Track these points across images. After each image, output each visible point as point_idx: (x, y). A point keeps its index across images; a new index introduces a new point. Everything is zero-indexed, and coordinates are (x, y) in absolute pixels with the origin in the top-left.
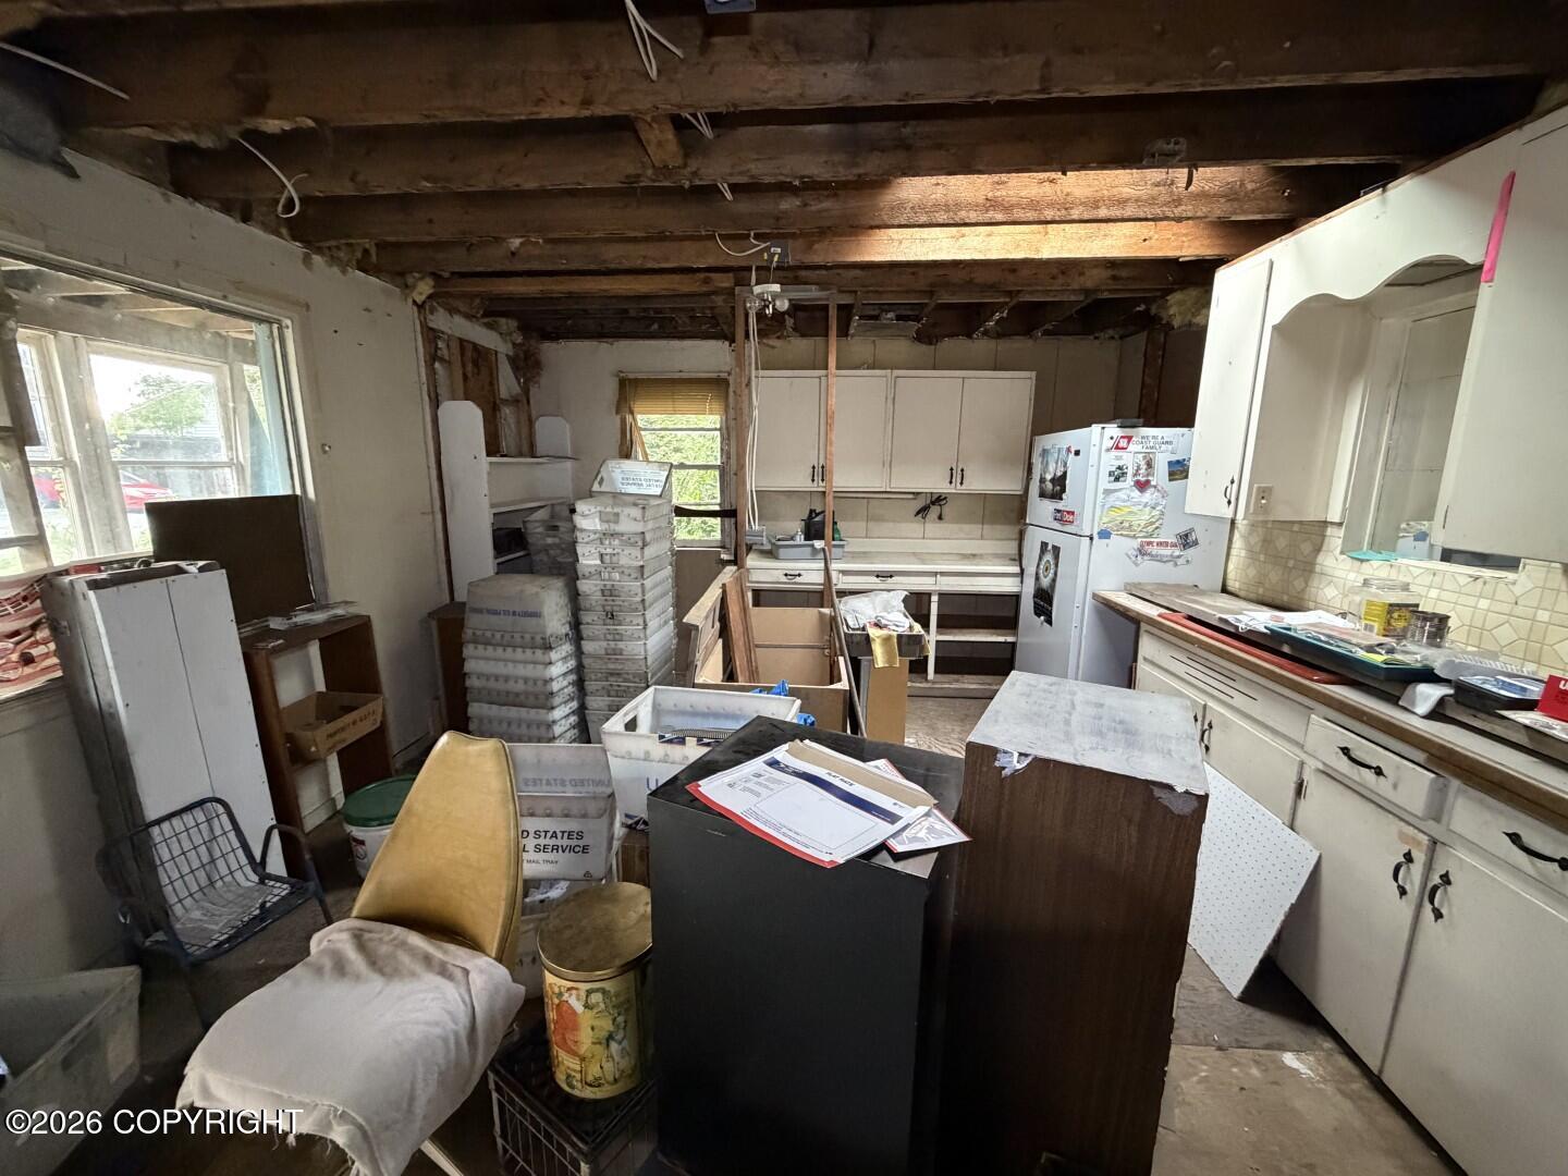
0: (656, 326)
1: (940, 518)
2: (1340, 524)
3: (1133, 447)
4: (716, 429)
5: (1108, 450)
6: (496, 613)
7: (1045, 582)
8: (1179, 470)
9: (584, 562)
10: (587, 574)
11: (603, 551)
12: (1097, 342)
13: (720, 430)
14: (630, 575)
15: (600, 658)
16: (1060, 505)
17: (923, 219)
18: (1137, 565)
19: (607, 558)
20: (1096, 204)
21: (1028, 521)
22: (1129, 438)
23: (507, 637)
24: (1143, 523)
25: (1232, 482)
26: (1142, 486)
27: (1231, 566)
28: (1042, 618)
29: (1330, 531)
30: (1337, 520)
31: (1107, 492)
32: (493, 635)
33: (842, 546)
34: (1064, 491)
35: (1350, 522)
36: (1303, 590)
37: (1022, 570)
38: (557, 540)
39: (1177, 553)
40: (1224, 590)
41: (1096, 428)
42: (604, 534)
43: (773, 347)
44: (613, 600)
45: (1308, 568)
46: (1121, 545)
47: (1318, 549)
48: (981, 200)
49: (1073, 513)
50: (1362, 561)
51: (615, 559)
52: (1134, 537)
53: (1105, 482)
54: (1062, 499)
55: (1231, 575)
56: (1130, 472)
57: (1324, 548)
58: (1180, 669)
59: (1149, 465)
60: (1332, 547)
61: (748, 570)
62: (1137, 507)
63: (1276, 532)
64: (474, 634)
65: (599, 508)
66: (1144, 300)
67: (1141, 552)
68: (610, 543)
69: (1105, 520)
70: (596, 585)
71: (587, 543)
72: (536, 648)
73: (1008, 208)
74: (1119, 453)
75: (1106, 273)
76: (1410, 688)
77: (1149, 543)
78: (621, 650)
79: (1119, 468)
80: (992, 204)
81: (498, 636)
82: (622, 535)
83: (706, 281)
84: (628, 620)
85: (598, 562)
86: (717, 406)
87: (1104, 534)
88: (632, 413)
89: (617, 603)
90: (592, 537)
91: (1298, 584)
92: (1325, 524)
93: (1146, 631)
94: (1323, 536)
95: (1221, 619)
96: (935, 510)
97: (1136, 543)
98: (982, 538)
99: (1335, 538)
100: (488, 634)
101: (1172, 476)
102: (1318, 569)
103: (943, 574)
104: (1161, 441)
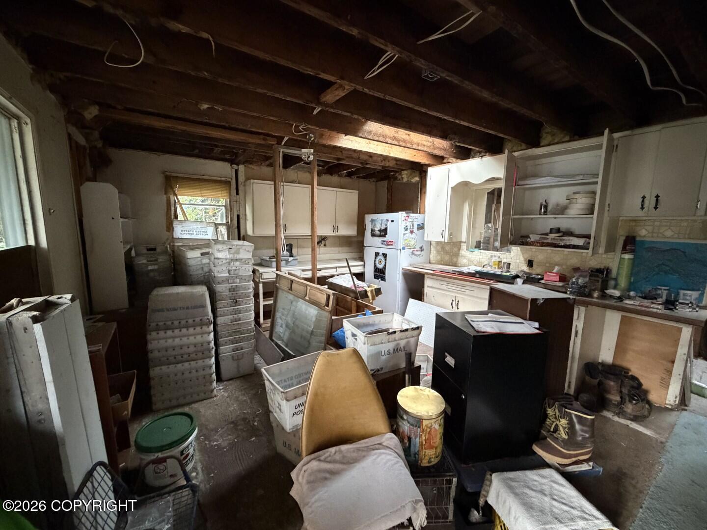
0: (197, 151)
1: (325, 245)
2: (465, 242)
3: (409, 220)
4: (223, 206)
5: (403, 221)
6: (175, 309)
7: (380, 266)
8: (421, 227)
9: (219, 275)
10: (220, 282)
11: (230, 269)
12: (369, 182)
13: (225, 206)
14: (245, 279)
15: (229, 325)
16: (385, 239)
17: (377, 139)
18: (411, 257)
19: (232, 272)
20: (418, 145)
21: (365, 245)
22: (408, 217)
23: (183, 322)
24: (412, 244)
25: (443, 231)
26: (412, 232)
27: (431, 256)
28: (380, 279)
29: (462, 244)
30: (465, 241)
31: (404, 234)
32: (172, 323)
33: (297, 259)
34: (387, 234)
35: (467, 242)
36: (457, 261)
37: (365, 263)
38: (156, 267)
39: (420, 253)
40: (430, 263)
41: (400, 213)
42: (232, 260)
43: (253, 169)
44: (237, 293)
45: (457, 255)
46: (407, 251)
47: (459, 249)
48: (392, 136)
49: (393, 242)
50: (472, 252)
51: (236, 272)
52: (411, 249)
53: (403, 232)
54: (385, 237)
55: (432, 259)
56: (409, 227)
57: (461, 249)
58: (444, 287)
59: (413, 225)
60: (463, 248)
61: (261, 273)
62: (412, 239)
63: (445, 245)
64: (157, 325)
65: (228, 247)
66: (394, 171)
67: (413, 253)
68: (234, 264)
69: (404, 243)
70: (226, 287)
71: (221, 265)
72: (203, 325)
73: (398, 141)
74: (406, 222)
75: (395, 162)
76: (515, 280)
77: (414, 250)
78: (240, 318)
79: (406, 226)
80: (394, 138)
81: (176, 323)
82: (242, 259)
83: (265, 140)
84: (244, 302)
85: (228, 275)
86: (225, 194)
87: (404, 248)
88: (175, 195)
89: (238, 294)
90: (224, 261)
91: (455, 260)
92: (461, 242)
93: (428, 278)
94: (460, 246)
95: (453, 271)
96: (323, 242)
97: (411, 251)
98: (339, 253)
99: (464, 246)
100: (169, 323)
101: (418, 229)
102: (460, 255)
103: (339, 267)
104: (416, 218)
